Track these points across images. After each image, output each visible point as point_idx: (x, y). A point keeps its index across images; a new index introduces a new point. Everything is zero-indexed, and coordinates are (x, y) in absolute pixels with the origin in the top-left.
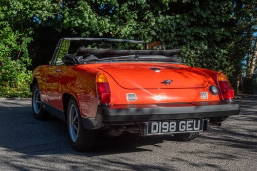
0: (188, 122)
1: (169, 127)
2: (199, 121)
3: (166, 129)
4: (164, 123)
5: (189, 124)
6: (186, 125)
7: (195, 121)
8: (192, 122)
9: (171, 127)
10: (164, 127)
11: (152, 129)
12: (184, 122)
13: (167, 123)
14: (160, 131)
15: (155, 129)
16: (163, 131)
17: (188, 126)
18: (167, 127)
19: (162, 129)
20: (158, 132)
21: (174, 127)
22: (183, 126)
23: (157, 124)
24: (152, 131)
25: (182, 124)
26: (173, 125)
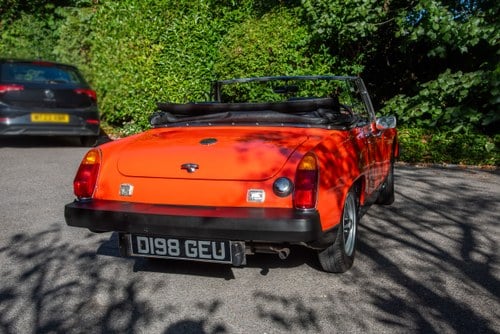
0: (201, 243)
1: (167, 247)
2: (223, 244)
3: (161, 250)
4: (157, 240)
5: (203, 246)
6: (197, 247)
7: (214, 243)
8: (208, 243)
9: (171, 247)
10: (157, 246)
11: (139, 248)
12: (194, 243)
13: (163, 241)
14: (152, 252)
15: (144, 248)
16: (158, 252)
17: (201, 249)
18: (164, 247)
19: (155, 249)
20: (150, 253)
21: (177, 247)
22: (192, 249)
23: (146, 239)
24: (140, 251)
25: (191, 246)
26: (173, 244)
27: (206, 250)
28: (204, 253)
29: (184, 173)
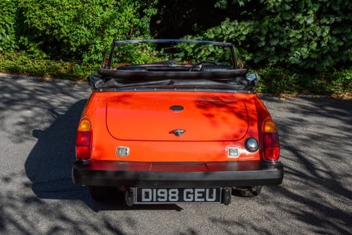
0: (197, 190)
1: (168, 195)
2: (215, 190)
3: (163, 198)
4: (159, 191)
5: (199, 193)
6: (194, 193)
7: (208, 190)
8: (203, 190)
9: (171, 195)
10: (159, 195)
11: (143, 197)
12: (191, 191)
13: (165, 191)
14: (155, 200)
15: (147, 196)
16: (159, 199)
17: (197, 195)
18: (165, 195)
19: (157, 197)
20: (152, 201)
21: (176, 195)
22: (189, 196)
23: (150, 190)
24: (144, 199)
25: (188, 193)
26: (173, 193)
27: (201, 195)
28: (199, 197)
29: (173, 137)
